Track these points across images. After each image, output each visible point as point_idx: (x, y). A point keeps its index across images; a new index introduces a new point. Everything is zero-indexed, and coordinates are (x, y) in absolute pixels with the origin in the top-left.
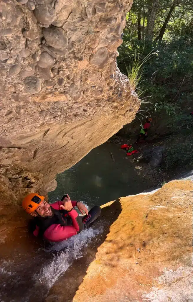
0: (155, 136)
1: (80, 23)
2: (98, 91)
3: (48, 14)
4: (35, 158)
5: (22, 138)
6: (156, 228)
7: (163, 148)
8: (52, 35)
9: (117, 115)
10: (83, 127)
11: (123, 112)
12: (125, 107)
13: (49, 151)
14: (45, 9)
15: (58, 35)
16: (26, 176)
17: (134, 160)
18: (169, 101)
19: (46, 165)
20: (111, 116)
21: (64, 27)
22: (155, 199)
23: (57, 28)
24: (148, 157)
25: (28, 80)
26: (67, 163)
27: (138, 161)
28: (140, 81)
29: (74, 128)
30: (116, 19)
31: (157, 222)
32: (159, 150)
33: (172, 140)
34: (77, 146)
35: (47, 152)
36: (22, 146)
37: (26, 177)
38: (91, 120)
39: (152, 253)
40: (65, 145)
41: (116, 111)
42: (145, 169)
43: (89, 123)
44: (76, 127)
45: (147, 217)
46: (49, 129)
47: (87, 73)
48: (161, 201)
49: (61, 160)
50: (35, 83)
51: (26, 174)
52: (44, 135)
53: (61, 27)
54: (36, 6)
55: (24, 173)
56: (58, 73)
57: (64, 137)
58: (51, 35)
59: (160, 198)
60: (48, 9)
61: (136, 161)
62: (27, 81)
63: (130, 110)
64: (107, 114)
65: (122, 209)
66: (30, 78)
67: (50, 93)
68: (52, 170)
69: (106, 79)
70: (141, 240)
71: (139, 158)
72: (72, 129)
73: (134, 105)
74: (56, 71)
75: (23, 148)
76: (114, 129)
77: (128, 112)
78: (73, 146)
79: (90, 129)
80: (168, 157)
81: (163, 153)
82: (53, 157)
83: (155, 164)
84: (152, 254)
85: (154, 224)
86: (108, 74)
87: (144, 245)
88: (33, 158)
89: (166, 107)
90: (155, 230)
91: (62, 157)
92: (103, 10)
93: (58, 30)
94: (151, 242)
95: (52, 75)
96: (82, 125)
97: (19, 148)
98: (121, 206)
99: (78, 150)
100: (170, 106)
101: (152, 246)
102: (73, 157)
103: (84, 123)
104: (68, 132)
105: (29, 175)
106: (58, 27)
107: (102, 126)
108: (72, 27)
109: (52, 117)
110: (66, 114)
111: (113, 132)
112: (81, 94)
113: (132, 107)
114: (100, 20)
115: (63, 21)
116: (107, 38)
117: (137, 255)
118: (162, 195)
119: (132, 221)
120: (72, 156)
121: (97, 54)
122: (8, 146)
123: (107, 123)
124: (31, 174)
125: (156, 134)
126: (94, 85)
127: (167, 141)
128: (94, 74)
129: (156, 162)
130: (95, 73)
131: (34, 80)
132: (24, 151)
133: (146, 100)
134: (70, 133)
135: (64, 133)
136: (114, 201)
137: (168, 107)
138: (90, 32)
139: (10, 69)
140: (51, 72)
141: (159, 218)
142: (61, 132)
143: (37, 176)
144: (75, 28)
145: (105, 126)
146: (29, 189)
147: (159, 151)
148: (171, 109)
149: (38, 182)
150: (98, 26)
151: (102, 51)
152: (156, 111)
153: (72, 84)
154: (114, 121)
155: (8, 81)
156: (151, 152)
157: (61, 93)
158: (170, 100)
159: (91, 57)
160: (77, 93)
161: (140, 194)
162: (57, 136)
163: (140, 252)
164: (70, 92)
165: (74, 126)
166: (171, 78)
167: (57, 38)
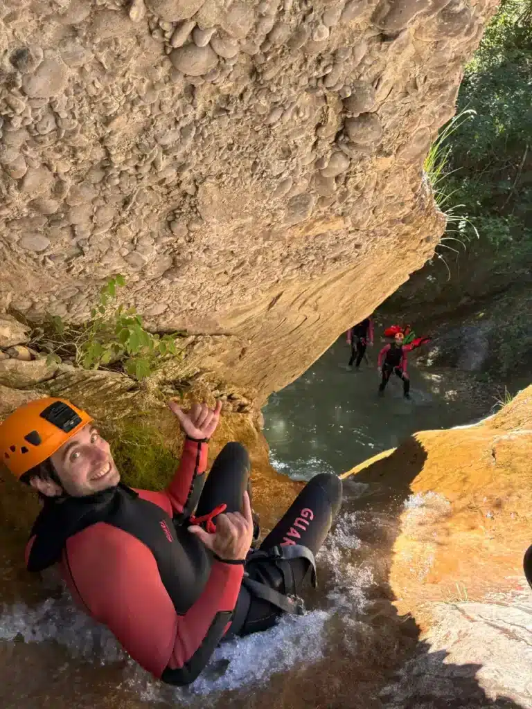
0: (464, 300)
1: (402, 101)
2: (395, 205)
3: (370, 99)
4: (243, 357)
5: (236, 313)
6: (521, 472)
7: (488, 327)
8: (363, 126)
9: (403, 251)
10: (338, 282)
11: (414, 244)
12: (421, 233)
13: (268, 340)
14: (366, 93)
15: (371, 124)
16: (230, 393)
17: (420, 361)
18: (493, 213)
19: (258, 372)
20: (392, 256)
21: (378, 112)
22: (503, 423)
23: (370, 115)
24: (454, 351)
25: (296, 200)
26: (297, 366)
27: (429, 361)
28: (439, 177)
29: (322, 287)
30: (453, 81)
31: (521, 461)
32: (480, 330)
33: (510, 304)
34: (319, 328)
35: (265, 344)
36: (232, 331)
37: (231, 395)
38: (355, 267)
39: (522, 516)
40: (298, 327)
41: (404, 242)
42: (450, 378)
43: (351, 273)
44: (325, 285)
45: (493, 455)
46: (283, 292)
47: (387, 175)
48: (519, 424)
49: (286, 360)
50: (305, 205)
51: (230, 389)
52: (271, 305)
53: (375, 112)
54: (352, 90)
55: (226, 387)
56: (345, 183)
57: (303, 308)
58: (360, 125)
59: (515, 419)
60: (369, 91)
61: (425, 362)
62: (294, 203)
63: (428, 240)
64: (385, 252)
65: (426, 454)
66: (299, 198)
67: (321, 218)
68: (266, 384)
69: (411, 182)
70: (490, 497)
71: (431, 354)
72: (319, 289)
73: (434, 226)
74: (343, 179)
75: (235, 335)
76: (393, 283)
77: (423, 244)
78: (311, 328)
79: (350, 286)
80: (505, 346)
81: (492, 338)
82: (273, 353)
83: (473, 366)
84: (522, 519)
85: (513, 464)
86: (416, 171)
87: (498, 505)
88: (240, 356)
89: (486, 227)
90: (520, 475)
91: (288, 353)
92: (438, 75)
93: (372, 117)
94: (514, 498)
95: (335, 187)
96: (337, 278)
97: (228, 335)
98: (423, 447)
99: (320, 337)
100: (496, 224)
101: (519, 505)
102: (308, 352)
103: (342, 275)
104: (310, 297)
105: (235, 391)
106: (371, 113)
107: (373, 278)
108: (389, 109)
109: (296, 267)
110: (324, 257)
111: (388, 289)
112: (369, 213)
113: (432, 231)
114: (430, 89)
115: (380, 103)
116: (432, 113)
117: (487, 524)
118: (519, 412)
119: (461, 468)
120: (306, 350)
121: (413, 141)
122: (212, 331)
123: (382, 272)
124: (238, 389)
125: (467, 295)
126: (391, 195)
127: (497, 307)
128: (398, 175)
129: (476, 360)
130: (398, 173)
131: (305, 199)
132: (237, 340)
133: (453, 215)
134: (314, 298)
135: (303, 300)
136: (394, 449)
137: (492, 228)
138: (414, 110)
139: (278, 187)
140: (334, 182)
141: (523, 452)
142: (298, 297)
143: (248, 392)
144: (395, 109)
145: (379, 278)
146: (245, 415)
147: (480, 333)
148: (501, 231)
149: (253, 404)
150: (426, 98)
151: (421, 134)
152: (478, 236)
153: (359, 197)
154: (398, 264)
155: (268, 208)
156: (460, 339)
157: (338, 216)
158: (495, 208)
159: (401, 148)
160: (364, 213)
161: (454, 428)
162: (290, 306)
163: (493, 518)
164: (354, 212)
165: (323, 284)
166: (492, 157)
167: (369, 129)
